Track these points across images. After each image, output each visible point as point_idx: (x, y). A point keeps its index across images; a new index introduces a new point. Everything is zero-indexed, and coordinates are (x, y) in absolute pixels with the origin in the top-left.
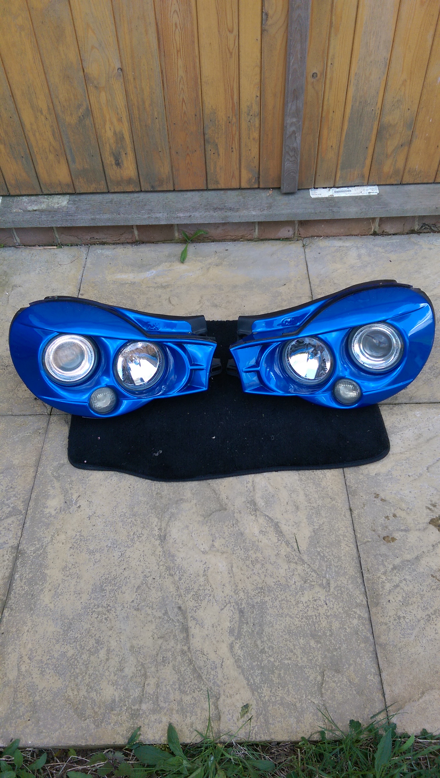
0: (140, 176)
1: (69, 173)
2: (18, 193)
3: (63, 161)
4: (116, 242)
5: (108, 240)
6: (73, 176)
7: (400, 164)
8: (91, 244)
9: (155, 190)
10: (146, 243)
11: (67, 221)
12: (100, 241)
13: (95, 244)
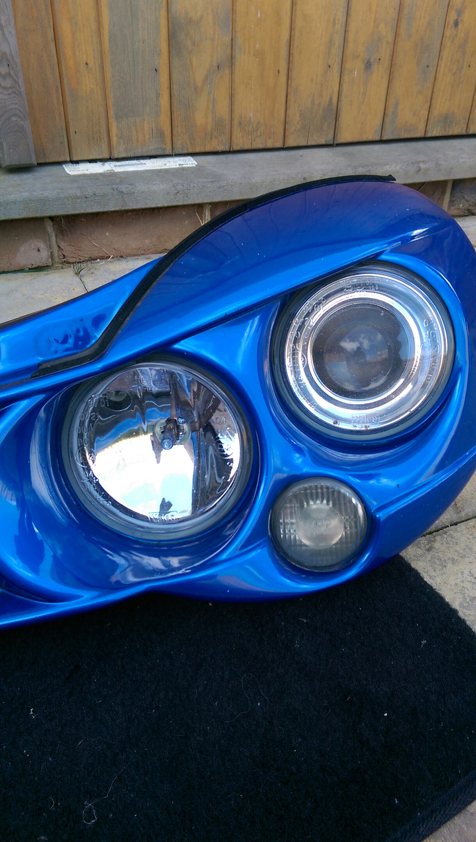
7: (223, 109)
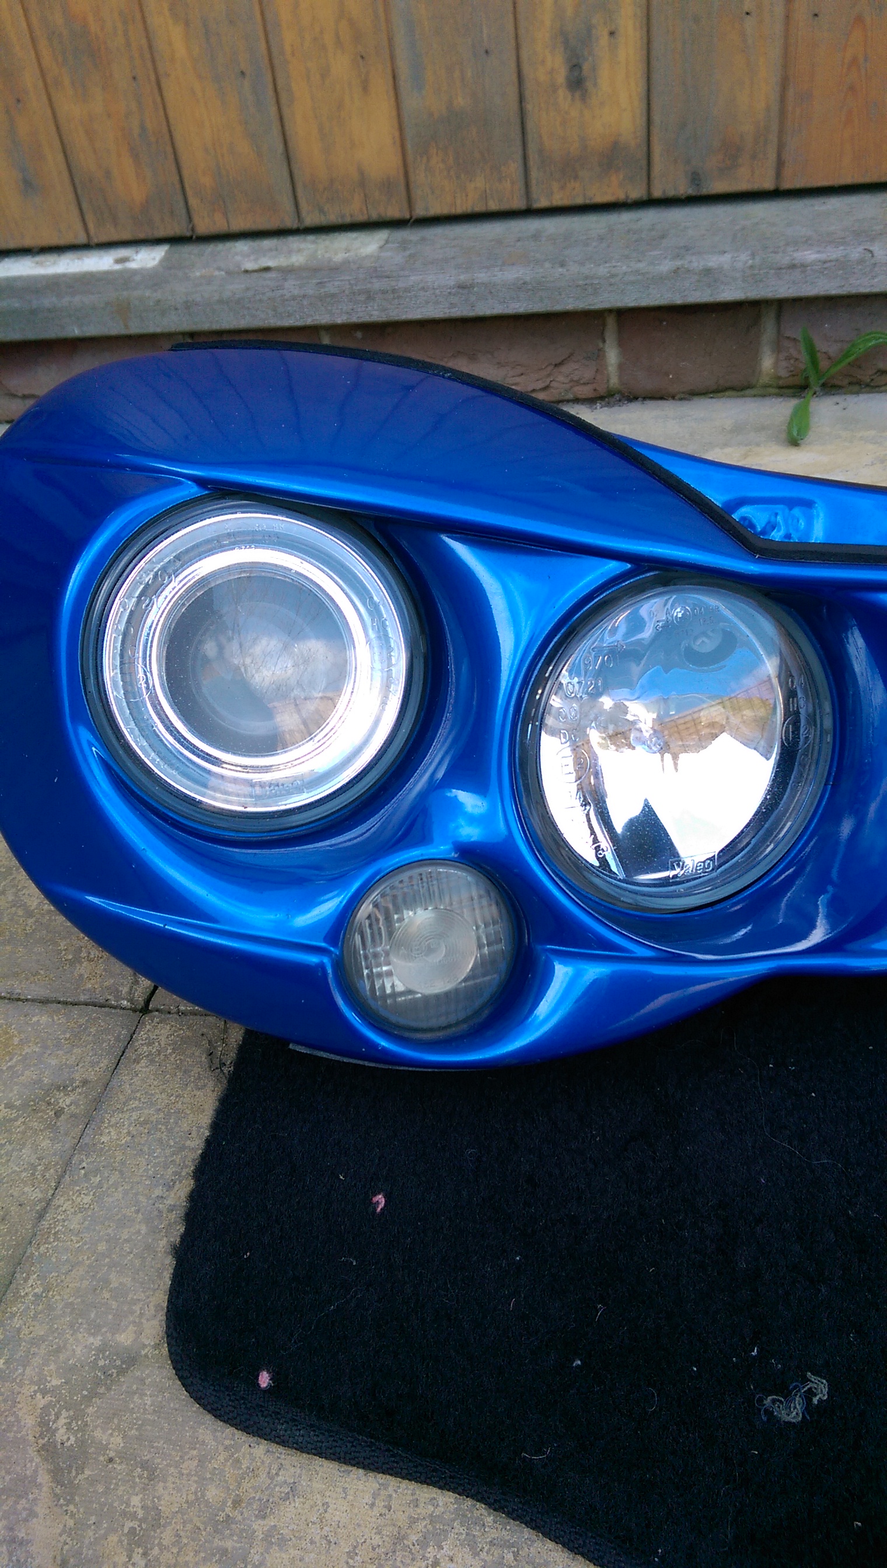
0: (655, 130)
1: (397, 134)
2: (219, 225)
3: (380, 84)
6: (409, 147)
9: (704, 191)
10: (645, 398)
11: (369, 296)
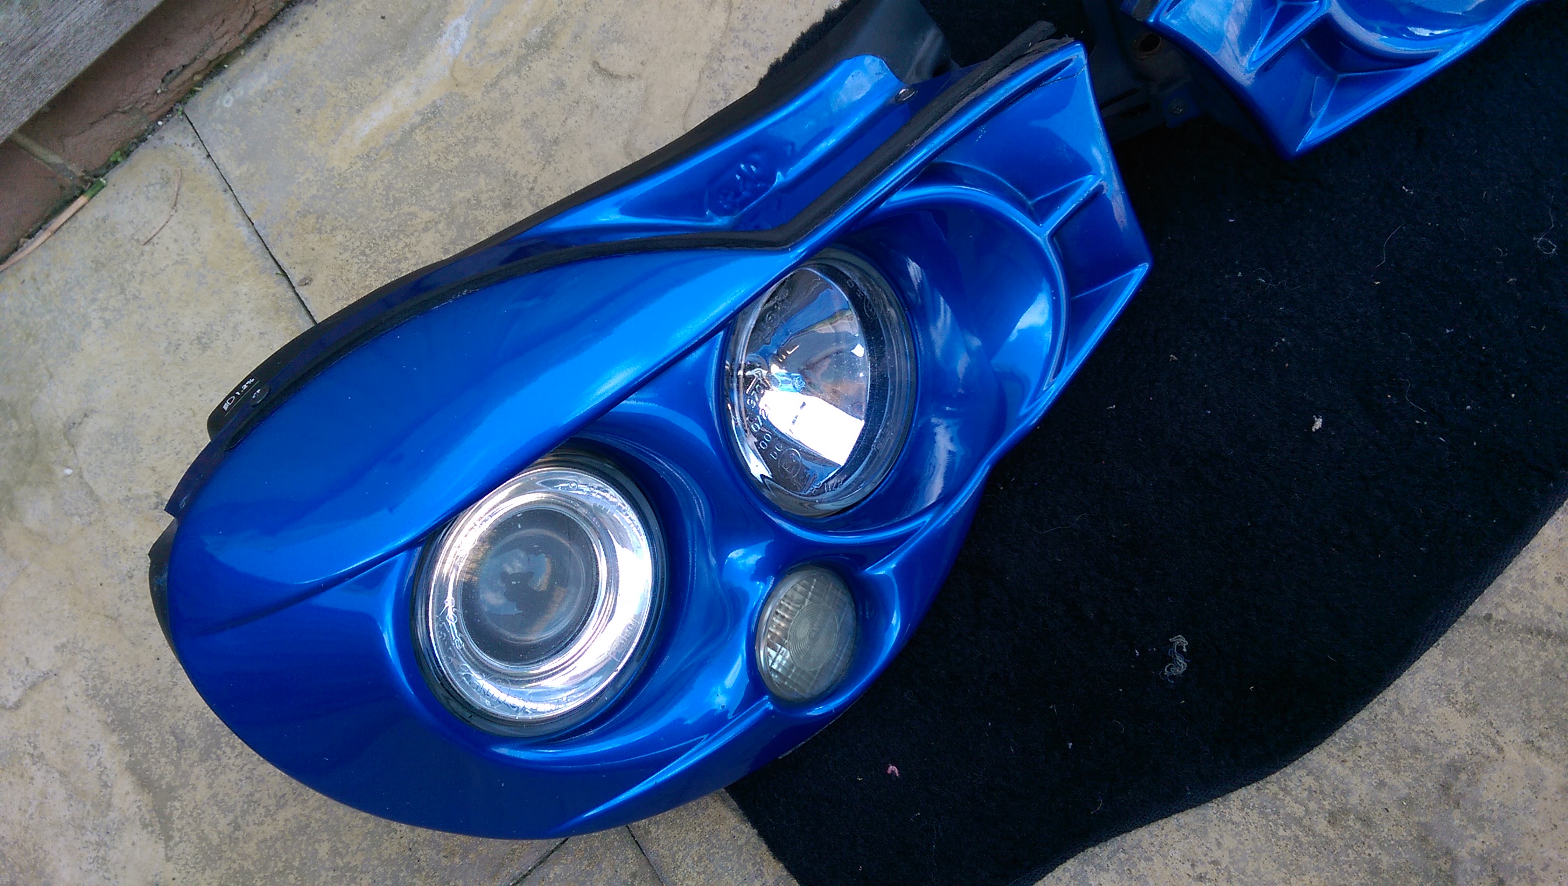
4: (249, 30)
5: (220, 43)
8: (183, 101)
12: (198, 66)
13: (193, 92)
